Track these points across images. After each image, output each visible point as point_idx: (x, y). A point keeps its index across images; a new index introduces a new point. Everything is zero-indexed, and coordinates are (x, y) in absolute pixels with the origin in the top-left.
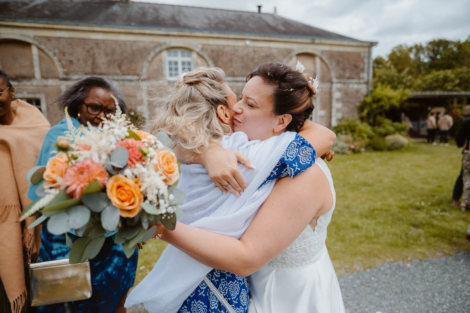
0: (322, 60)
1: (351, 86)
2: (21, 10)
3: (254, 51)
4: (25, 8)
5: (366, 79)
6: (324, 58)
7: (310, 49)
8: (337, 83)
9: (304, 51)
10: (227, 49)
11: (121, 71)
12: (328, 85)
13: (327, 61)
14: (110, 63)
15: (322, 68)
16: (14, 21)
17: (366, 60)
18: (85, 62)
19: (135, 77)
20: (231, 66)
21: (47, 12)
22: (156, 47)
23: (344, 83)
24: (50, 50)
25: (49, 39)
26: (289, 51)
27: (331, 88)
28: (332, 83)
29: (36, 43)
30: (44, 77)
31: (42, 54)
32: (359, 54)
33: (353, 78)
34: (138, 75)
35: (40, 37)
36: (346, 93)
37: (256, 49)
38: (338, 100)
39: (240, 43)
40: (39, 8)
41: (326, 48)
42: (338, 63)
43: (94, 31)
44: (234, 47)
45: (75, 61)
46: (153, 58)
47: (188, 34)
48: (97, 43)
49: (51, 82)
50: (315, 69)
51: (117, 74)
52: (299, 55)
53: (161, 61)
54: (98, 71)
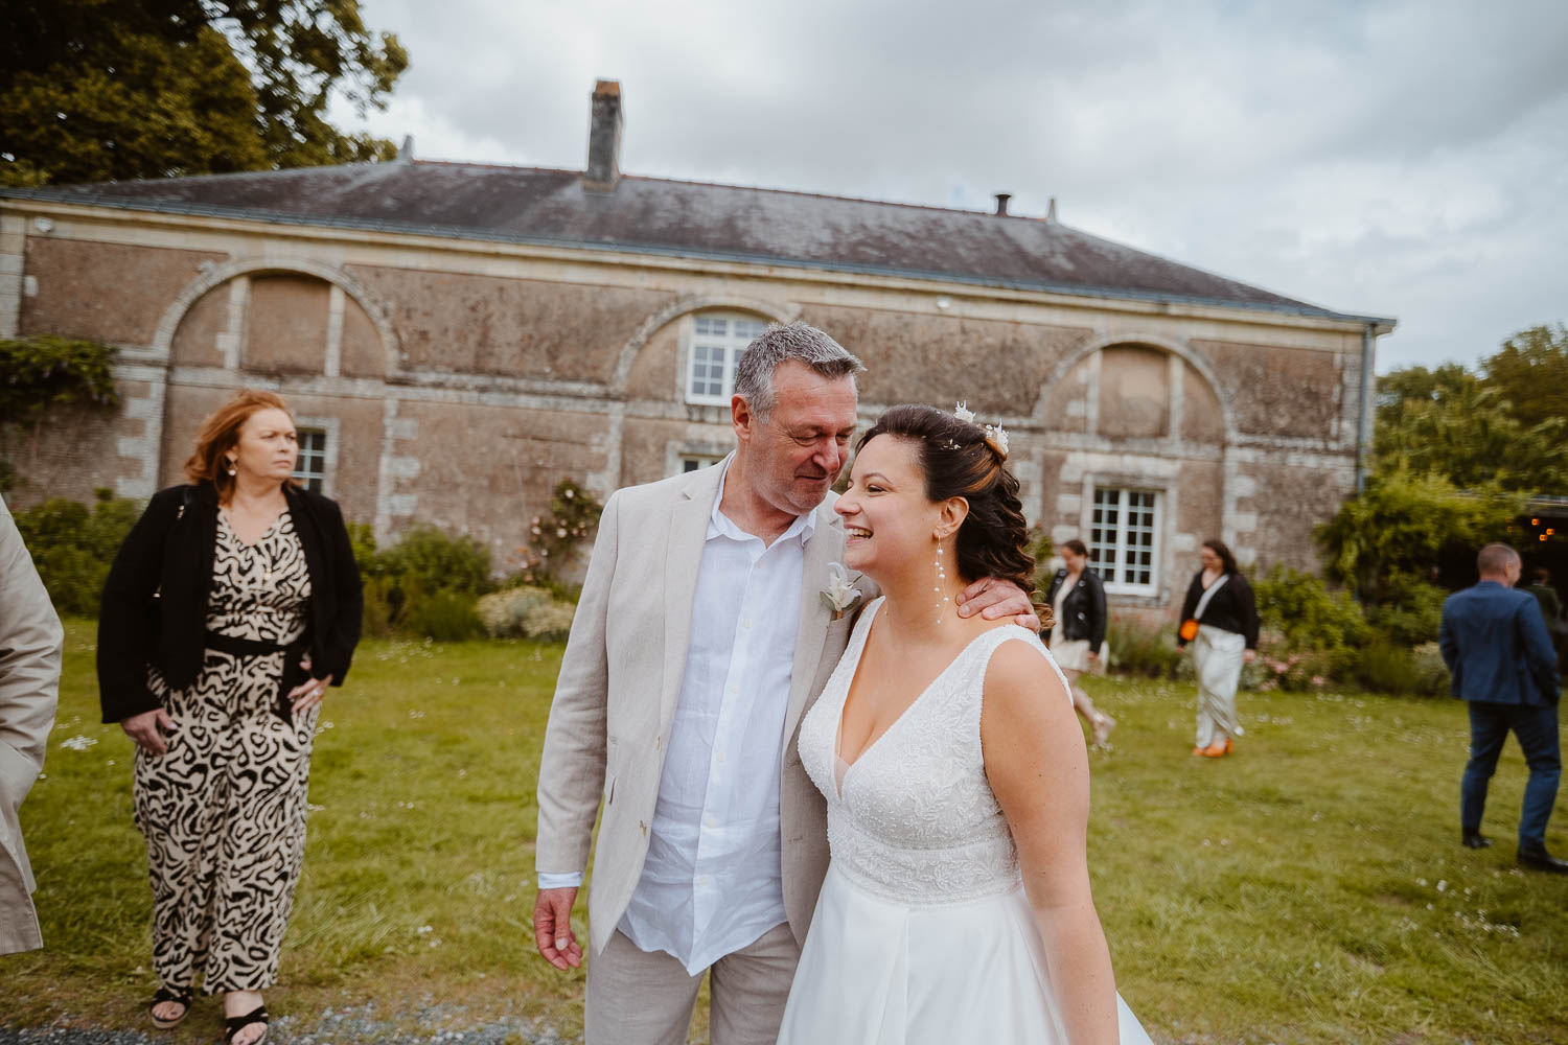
0: (1188, 364)
1: (1293, 459)
2: (327, 197)
3: (964, 331)
4: (340, 190)
5: (1351, 441)
6: (1198, 363)
7: (1152, 332)
8: (1241, 446)
9: (1131, 337)
10: (876, 321)
11: (555, 368)
12: (1211, 451)
13: (1209, 374)
14: (527, 344)
15: (1188, 394)
16: (302, 225)
17: (1350, 378)
18: (462, 337)
19: (595, 389)
20: (886, 373)
21: (388, 202)
22: (664, 305)
23: (1270, 449)
24: (375, 302)
25: (378, 271)
26: (1081, 337)
27: (1220, 461)
28: (1224, 445)
29: (345, 281)
30: (347, 374)
31: (354, 311)
32: (1326, 358)
33: (1303, 436)
34: (601, 382)
35: (357, 266)
36: (1275, 483)
37: (968, 324)
38: (1242, 504)
39: (920, 305)
40: (372, 190)
41: (1210, 332)
42: (1248, 381)
43: (497, 255)
44: (899, 314)
45: (434, 333)
46: (650, 336)
47: (763, 272)
48: (501, 286)
49: (362, 387)
50: (1168, 397)
51: (544, 376)
52: (1111, 349)
53: (673, 345)
54: (492, 364)
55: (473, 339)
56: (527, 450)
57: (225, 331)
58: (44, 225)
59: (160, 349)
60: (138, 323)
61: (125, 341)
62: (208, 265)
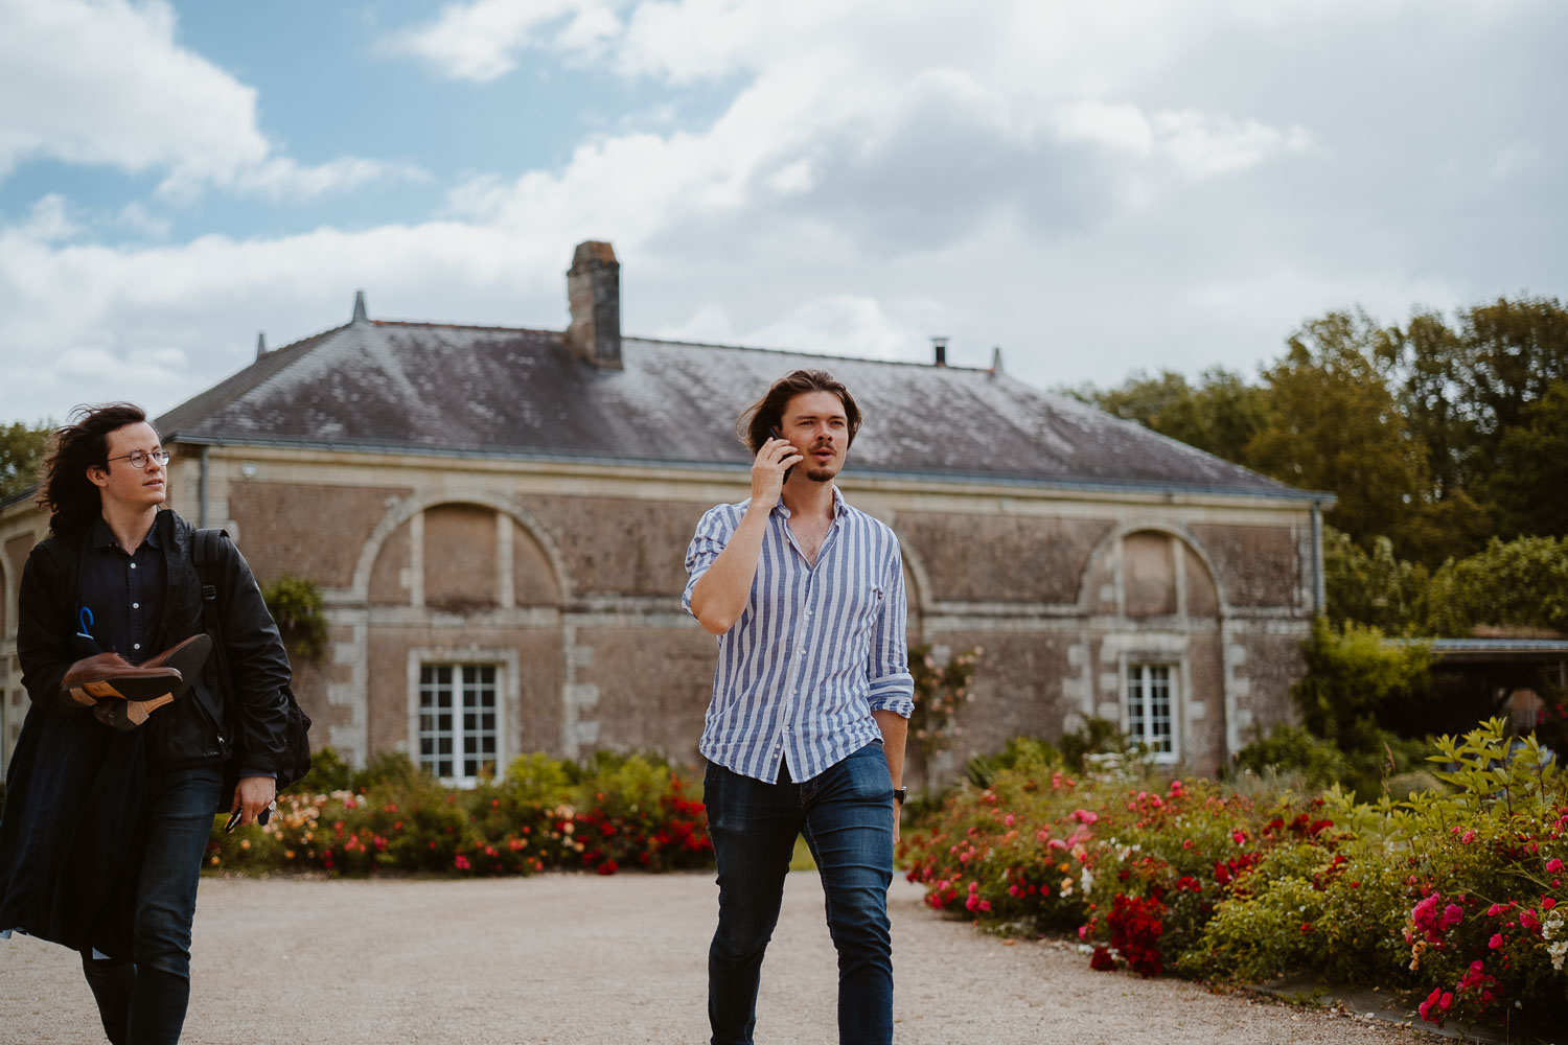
0: (1188, 547)
1: (1271, 627)
3: (1021, 528)
5: (1309, 606)
6: (1195, 544)
7: (1159, 519)
8: (1234, 618)
9: (1145, 525)
10: (954, 524)
12: (1206, 626)
13: (1204, 554)
15: (1189, 573)
17: (1304, 550)
18: (622, 560)
20: (965, 573)
23: (1253, 619)
26: (1108, 527)
27: (1218, 633)
28: (1220, 619)
30: (522, 605)
32: (1284, 532)
33: (1276, 605)
36: (1259, 649)
37: (1024, 522)
38: (1238, 670)
39: (987, 507)
41: (1200, 516)
42: (1232, 558)
44: (970, 516)
45: (597, 559)
47: (867, 484)
49: (537, 617)
50: (1173, 577)
52: (1131, 537)
54: (650, 586)
55: (632, 563)
60: (334, 567)
61: (325, 585)
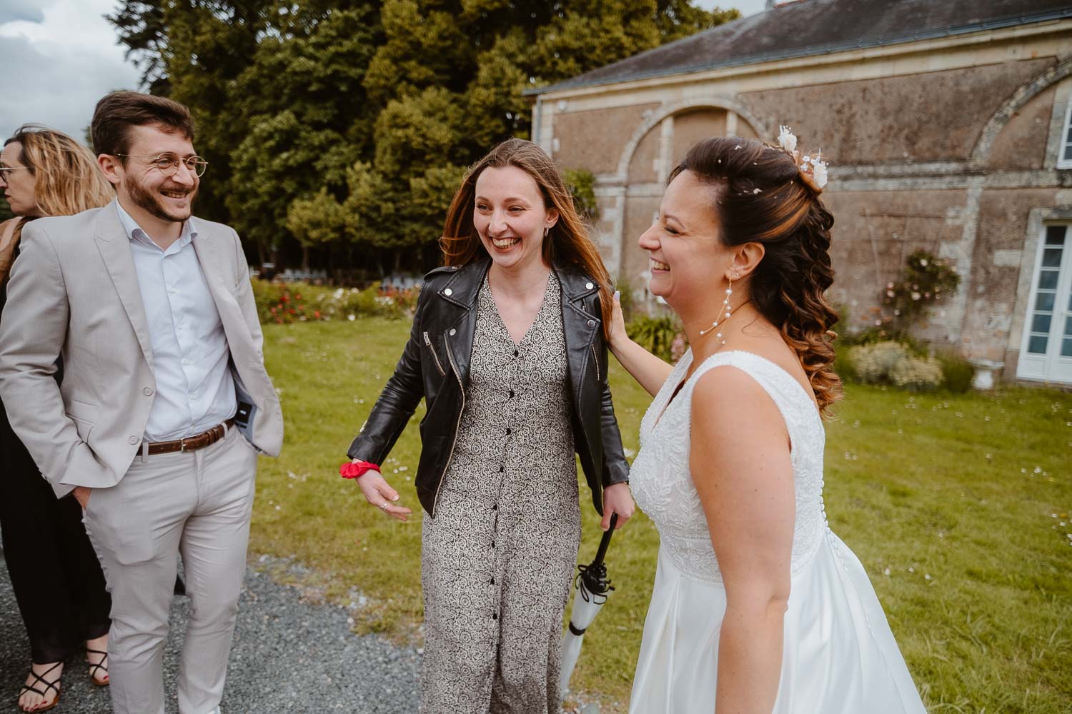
2: (721, 47)
4: (728, 40)
11: (914, 153)
14: (887, 135)
16: (709, 70)
18: (829, 136)
19: (954, 166)
21: (765, 40)
22: (1034, 76)
24: (760, 119)
25: (761, 95)
29: (738, 107)
34: (960, 160)
35: (747, 94)
40: (751, 35)
43: (863, 61)
45: (806, 136)
46: (1019, 107)
48: (864, 88)
51: (902, 161)
54: (854, 156)
55: (838, 137)
56: (882, 226)
57: (658, 157)
58: (562, 105)
59: (622, 175)
60: (609, 161)
61: (602, 172)
62: (649, 112)
